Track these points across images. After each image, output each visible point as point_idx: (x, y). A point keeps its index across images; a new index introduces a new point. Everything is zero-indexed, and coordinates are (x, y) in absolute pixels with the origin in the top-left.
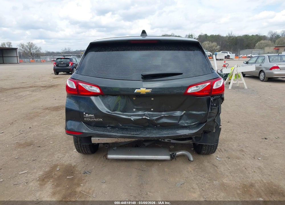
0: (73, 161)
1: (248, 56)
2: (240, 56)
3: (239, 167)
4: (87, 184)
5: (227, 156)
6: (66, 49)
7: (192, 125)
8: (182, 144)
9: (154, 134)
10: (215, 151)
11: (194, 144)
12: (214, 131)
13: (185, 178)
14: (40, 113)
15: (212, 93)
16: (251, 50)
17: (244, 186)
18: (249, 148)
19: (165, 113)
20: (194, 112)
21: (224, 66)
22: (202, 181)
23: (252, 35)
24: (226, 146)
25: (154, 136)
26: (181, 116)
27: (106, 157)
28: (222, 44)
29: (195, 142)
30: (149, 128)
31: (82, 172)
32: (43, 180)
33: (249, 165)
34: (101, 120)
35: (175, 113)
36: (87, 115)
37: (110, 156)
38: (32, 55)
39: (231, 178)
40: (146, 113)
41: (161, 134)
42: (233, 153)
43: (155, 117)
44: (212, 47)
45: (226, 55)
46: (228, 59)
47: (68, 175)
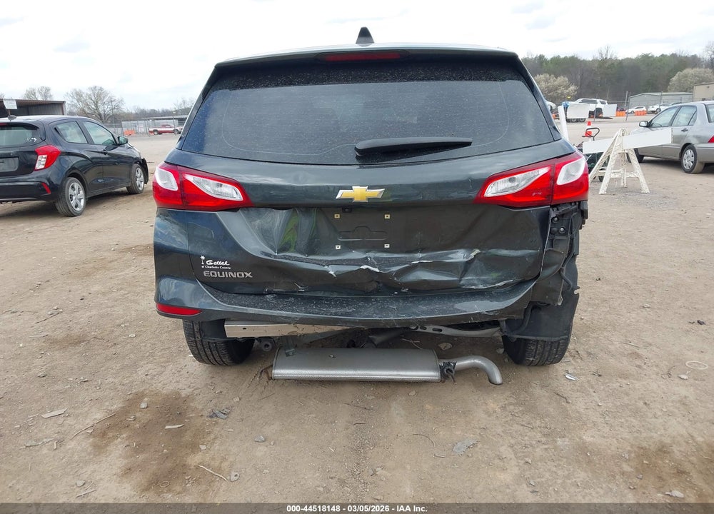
0: (186, 382)
1: (651, 109)
2: (630, 111)
3: (626, 400)
4: (216, 446)
5: (594, 369)
6: (184, 102)
7: (499, 287)
8: (473, 338)
9: (393, 313)
10: (562, 356)
11: (504, 338)
12: (560, 304)
13: (480, 428)
14: (111, 262)
15: (555, 198)
16: (659, 94)
17: (642, 453)
18: (655, 349)
19: (424, 255)
20: (504, 252)
21: (588, 135)
22: (526, 438)
23: (663, 55)
24: (592, 342)
25: (392, 318)
26: (469, 263)
27: (267, 373)
28: (582, 79)
29: (506, 334)
30: (379, 298)
31: (206, 413)
32: (104, 434)
33: (655, 393)
34: (248, 275)
35: (450, 256)
36: (210, 262)
37: (279, 372)
38: (101, 119)
39: (607, 429)
40: (371, 255)
41: (413, 313)
42: (610, 360)
43: (394, 266)
44: (557, 89)
45: (592, 107)
46: (596, 117)
47: (168, 421)
